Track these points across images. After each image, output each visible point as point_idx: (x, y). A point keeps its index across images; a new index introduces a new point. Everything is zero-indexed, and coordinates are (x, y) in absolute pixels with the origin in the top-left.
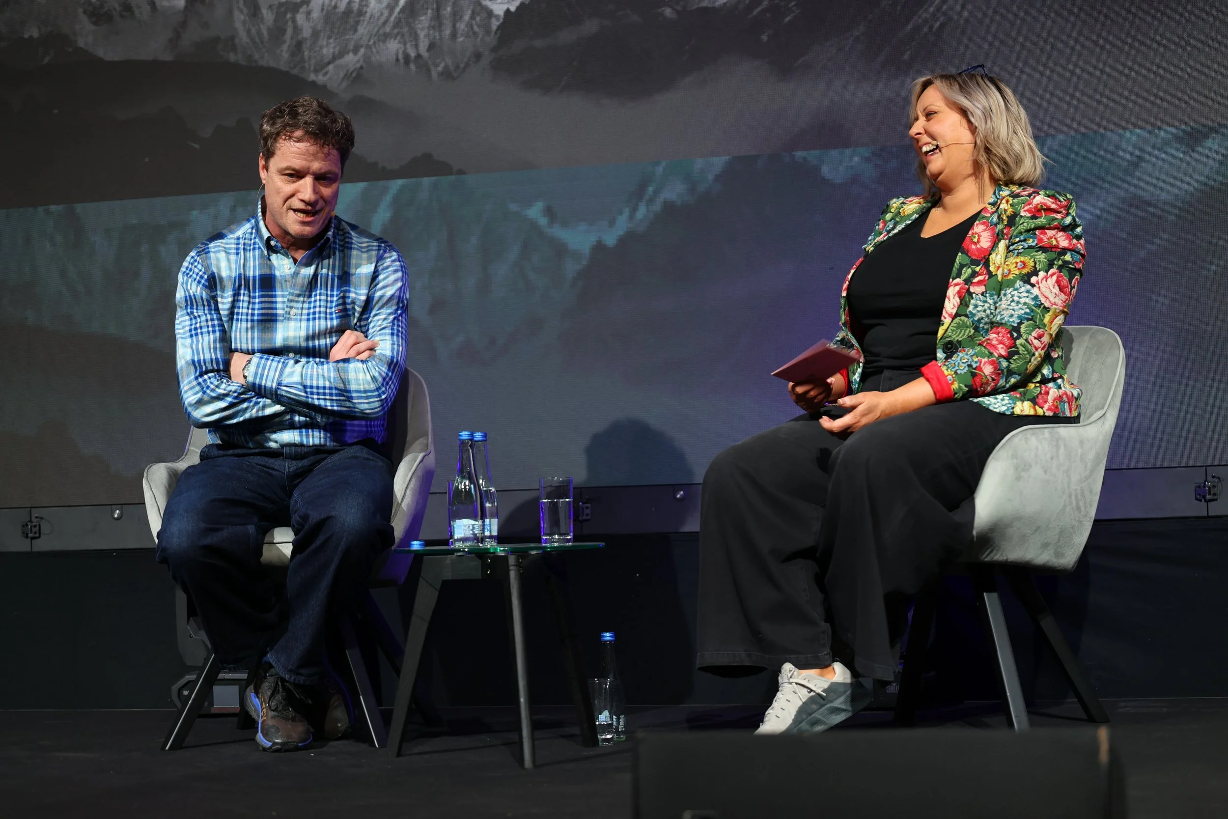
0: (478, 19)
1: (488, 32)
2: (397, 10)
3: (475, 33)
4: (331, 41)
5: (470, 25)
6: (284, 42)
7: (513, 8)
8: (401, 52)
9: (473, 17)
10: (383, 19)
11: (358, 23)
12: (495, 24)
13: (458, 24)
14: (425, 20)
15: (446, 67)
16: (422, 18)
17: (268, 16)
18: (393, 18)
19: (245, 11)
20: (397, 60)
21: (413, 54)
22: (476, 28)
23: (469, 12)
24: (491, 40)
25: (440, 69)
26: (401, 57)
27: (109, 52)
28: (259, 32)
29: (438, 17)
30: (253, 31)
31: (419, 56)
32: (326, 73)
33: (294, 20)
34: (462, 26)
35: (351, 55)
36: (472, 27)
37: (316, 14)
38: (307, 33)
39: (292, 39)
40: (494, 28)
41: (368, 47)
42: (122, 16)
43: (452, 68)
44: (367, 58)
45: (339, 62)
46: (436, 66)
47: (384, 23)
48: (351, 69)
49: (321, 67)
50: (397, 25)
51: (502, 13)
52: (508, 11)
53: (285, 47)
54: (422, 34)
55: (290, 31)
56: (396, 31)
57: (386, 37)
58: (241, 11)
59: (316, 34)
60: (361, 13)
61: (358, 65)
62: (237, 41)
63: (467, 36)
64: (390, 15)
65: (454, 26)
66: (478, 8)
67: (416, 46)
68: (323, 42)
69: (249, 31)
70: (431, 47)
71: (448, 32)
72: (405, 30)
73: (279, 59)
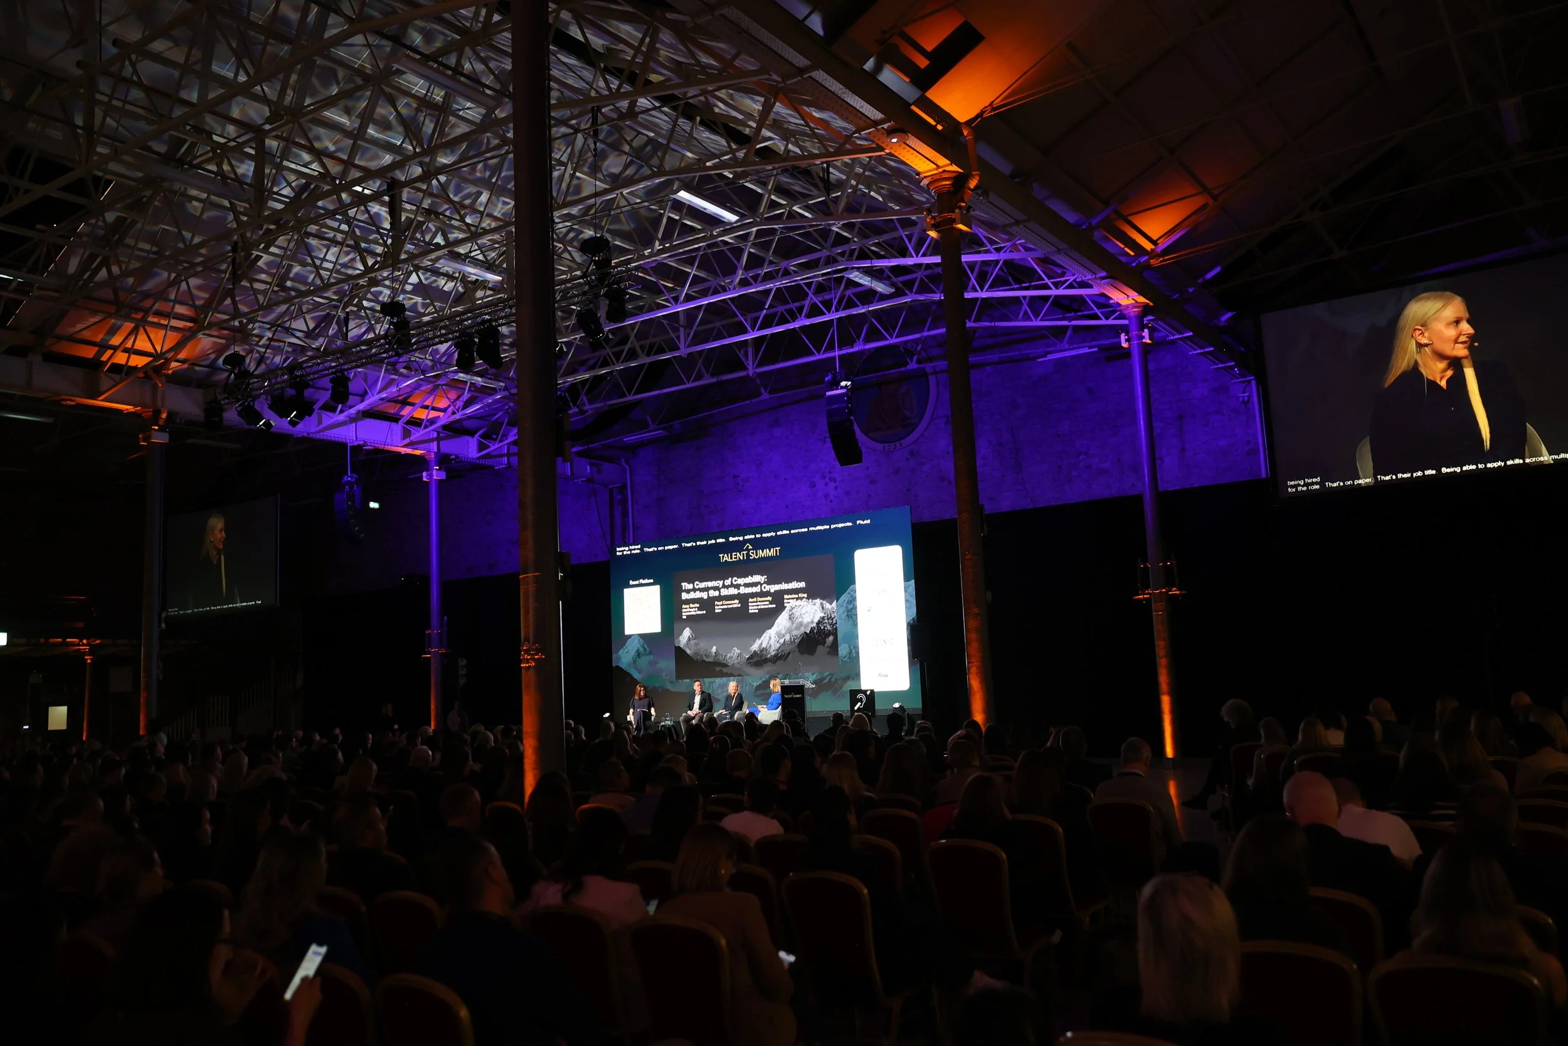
2: (736, 657)
3: (744, 660)
11: (733, 658)
14: (739, 658)
23: (744, 657)
24: (746, 660)
26: (737, 663)
31: (739, 662)
37: (729, 657)
42: (708, 656)
44: (734, 662)
46: (741, 663)
48: (732, 663)
49: (729, 663)
51: (747, 658)
54: (739, 660)
55: (726, 659)
56: (736, 659)
58: (721, 656)
62: (720, 660)
68: (729, 660)
69: (721, 658)
71: (742, 659)
73: (725, 662)
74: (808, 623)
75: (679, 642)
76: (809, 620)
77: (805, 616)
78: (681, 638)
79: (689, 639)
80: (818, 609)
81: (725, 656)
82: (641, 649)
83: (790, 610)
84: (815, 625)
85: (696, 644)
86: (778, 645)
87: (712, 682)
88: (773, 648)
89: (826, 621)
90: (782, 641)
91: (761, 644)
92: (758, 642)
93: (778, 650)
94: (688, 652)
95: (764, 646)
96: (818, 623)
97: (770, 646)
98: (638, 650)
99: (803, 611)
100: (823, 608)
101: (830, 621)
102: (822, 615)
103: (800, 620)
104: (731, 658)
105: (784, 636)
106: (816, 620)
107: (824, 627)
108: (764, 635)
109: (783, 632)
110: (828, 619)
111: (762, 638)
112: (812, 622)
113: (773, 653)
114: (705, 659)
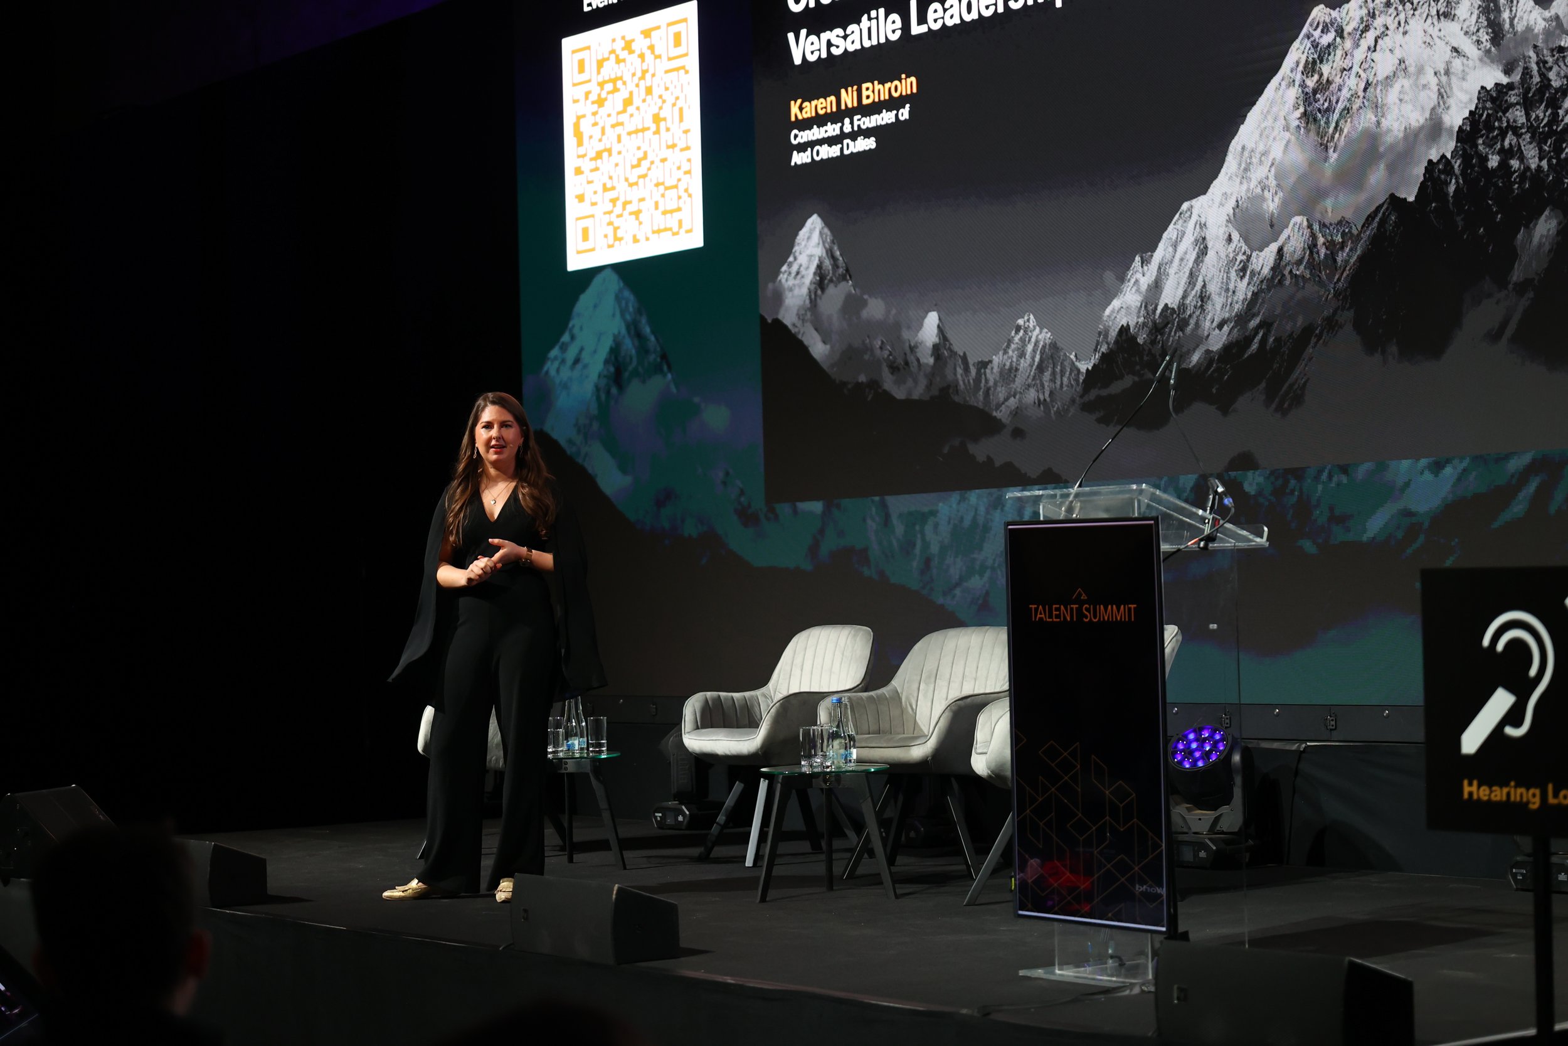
0: (1073, 375)
1: (1078, 384)
2: (1034, 367)
3: (1072, 385)
4: (1003, 388)
5: (1069, 379)
6: (981, 389)
7: (1090, 368)
8: (1036, 397)
9: (1070, 374)
10: (1027, 374)
11: (1015, 376)
12: (1082, 378)
13: (1063, 378)
14: (1047, 375)
15: (1058, 408)
16: (1045, 374)
17: (973, 371)
18: (1032, 373)
19: (962, 367)
20: (1035, 403)
21: (1042, 399)
22: (1072, 382)
23: (1069, 370)
24: (1079, 389)
25: (1055, 409)
26: (1036, 401)
27: (900, 394)
28: (969, 381)
29: (1054, 373)
30: (966, 381)
31: (1045, 400)
32: (1001, 411)
33: (985, 372)
34: (1065, 380)
35: (1012, 398)
36: (1070, 381)
37: (996, 370)
38: (991, 383)
39: (985, 386)
40: (1081, 381)
41: (1020, 393)
42: (904, 368)
43: (1061, 408)
44: (1020, 401)
45: (1007, 403)
46: (1053, 407)
47: (1028, 377)
48: (1013, 408)
49: (998, 406)
50: (1034, 379)
51: (1085, 372)
52: (1088, 369)
53: (981, 393)
54: (1046, 384)
55: (983, 381)
56: (1033, 383)
57: (1029, 386)
58: (960, 367)
59: (996, 383)
60: (1017, 370)
61: (1016, 406)
62: (958, 387)
63: (1068, 386)
64: (1031, 371)
65: (1062, 379)
66: (1073, 369)
67: (1044, 395)
68: (999, 389)
69: (964, 381)
70: (1051, 393)
71: (1058, 382)
72: (1038, 382)
73: (978, 400)
74: (1412, 137)
75: (778, 297)
76: (1417, 118)
77: (1392, 96)
78: (786, 278)
79: (822, 280)
80: (1467, 46)
81: (984, 365)
82: (629, 346)
83: (1311, 68)
84: (1447, 146)
85: (852, 306)
86: (1243, 289)
87: (923, 517)
88: (1217, 309)
89: (1518, 115)
90: (1264, 261)
91: (1157, 286)
92: (1141, 276)
93: (1241, 319)
94: (818, 349)
95: (1170, 296)
96: (1467, 136)
97: (1204, 298)
98: (615, 350)
99: (1384, 64)
100: (1497, 33)
101: (1541, 113)
102: (1493, 76)
103: (1367, 119)
104: (1009, 374)
105: (1275, 227)
106: (1456, 117)
107: (1507, 154)
108: (1171, 233)
109: (1272, 205)
110: (1528, 105)
111: (1162, 251)
112: (1434, 128)
113: (1217, 341)
114: (888, 383)
